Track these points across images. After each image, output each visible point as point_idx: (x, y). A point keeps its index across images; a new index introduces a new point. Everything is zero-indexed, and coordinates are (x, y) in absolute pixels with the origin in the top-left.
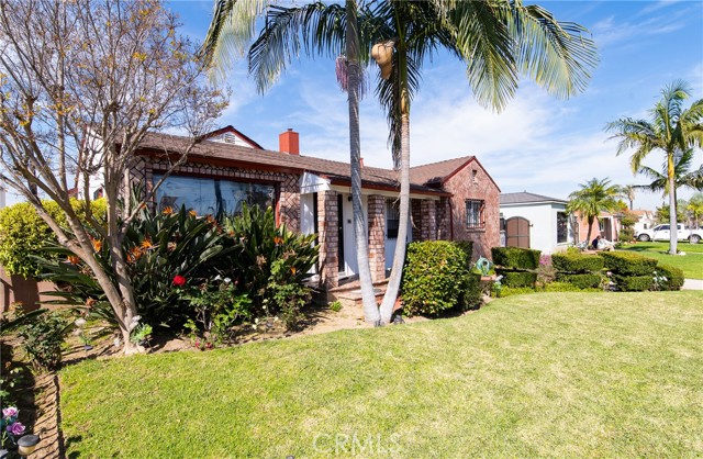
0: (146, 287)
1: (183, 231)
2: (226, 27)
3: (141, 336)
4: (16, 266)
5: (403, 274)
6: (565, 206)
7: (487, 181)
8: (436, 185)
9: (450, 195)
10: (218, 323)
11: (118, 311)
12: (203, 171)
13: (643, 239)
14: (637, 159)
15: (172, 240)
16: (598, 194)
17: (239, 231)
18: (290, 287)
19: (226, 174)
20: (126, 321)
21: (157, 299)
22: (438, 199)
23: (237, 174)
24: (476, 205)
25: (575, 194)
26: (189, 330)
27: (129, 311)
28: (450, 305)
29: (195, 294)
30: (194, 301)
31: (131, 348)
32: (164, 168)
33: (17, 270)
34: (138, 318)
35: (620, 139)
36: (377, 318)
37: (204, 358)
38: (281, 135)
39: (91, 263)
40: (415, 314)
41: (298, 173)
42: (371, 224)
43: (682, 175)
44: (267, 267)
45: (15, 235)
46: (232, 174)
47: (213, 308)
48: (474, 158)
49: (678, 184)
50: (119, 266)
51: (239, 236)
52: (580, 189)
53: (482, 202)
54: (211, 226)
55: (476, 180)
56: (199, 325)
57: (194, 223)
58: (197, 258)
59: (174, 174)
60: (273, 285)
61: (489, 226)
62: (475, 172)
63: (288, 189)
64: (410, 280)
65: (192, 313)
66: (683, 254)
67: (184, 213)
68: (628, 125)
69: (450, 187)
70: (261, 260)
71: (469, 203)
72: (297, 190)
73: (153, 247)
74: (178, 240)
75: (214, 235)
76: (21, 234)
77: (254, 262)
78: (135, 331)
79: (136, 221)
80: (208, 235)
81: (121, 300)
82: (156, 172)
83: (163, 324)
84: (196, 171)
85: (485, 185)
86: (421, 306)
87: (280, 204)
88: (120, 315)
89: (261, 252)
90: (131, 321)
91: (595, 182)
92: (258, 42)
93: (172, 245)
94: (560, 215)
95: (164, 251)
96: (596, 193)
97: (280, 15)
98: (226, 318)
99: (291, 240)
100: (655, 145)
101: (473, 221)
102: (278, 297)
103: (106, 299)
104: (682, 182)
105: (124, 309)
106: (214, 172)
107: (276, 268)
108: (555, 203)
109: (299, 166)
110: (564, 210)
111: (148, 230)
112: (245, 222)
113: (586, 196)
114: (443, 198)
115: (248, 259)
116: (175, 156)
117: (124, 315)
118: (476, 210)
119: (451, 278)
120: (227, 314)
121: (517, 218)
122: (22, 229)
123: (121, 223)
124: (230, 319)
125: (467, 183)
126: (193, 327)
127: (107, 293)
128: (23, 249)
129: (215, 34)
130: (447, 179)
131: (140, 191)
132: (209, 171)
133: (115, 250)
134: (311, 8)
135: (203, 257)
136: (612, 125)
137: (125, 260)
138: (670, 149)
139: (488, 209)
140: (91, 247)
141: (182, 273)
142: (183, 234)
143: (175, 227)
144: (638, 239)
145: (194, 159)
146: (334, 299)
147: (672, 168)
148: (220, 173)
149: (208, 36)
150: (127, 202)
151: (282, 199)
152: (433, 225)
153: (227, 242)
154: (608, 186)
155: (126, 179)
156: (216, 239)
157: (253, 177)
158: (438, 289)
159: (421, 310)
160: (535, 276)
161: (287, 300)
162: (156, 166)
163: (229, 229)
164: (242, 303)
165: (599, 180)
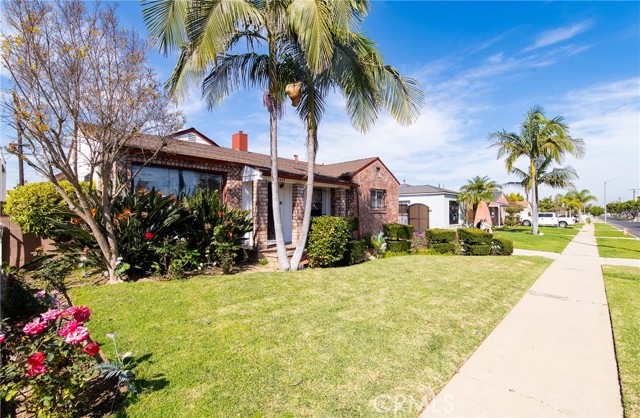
0: (126, 241)
1: (152, 205)
2: (187, 67)
3: (122, 270)
4: (31, 226)
5: (308, 238)
6: (456, 197)
7: (388, 175)
8: (347, 178)
9: (357, 186)
10: (174, 265)
11: (107, 255)
12: (168, 164)
13: (526, 224)
14: (510, 161)
15: (145, 210)
16: (480, 187)
17: (193, 206)
18: (227, 244)
19: (186, 166)
20: (112, 262)
21: (133, 248)
22: (348, 188)
23: (194, 166)
24: (381, 194)
25: (464, 187)
26: (154, 270)
27: (114, 256)
28: (338, 259)
29: (159, 246)
30: (158, 250)
31: (114, 280)
32: (140, 160)
33: (31, 229)
34: (121, 258)
35: (498, 147)
36: (287, 267)
37: (164, 284)
38: (233, 136)
39: (90, 223)
40: (316, 266)
41: (241, 166)
42: (294, 205)
43: (541, 175)
44: (211, 231)
45: (32, 205)
46: (190, 166)
47: (172, 255)
48: (378, 159)
49: (539, 182)
50: (108, 225)
51: (192, 209)
52: (468, 184)
53: (385, 191)
54: (172, 201)
55: (379, 175)
56: (162, 266)
57: (160, 199)
58: (162, 223)
59: (147, 165)
60: (215, 243)
61: (390, 209)
62: (378, 169)
63: (232, 178)
64: (313, 242)
65: (157, 258)
66: (541, 234)
67: (153, 193)
68: (503, 136)
69: (357, 179)
70: (208, 226)
71: (373, 192)
72: (240, 179)
73: (131, 214)
74: (149, 211)
75: (174, 208)
76: (37, 204)
77: (203, 228)
78: (118, 268)
79: (119, 198)
80: (170, 208)
81: (108, 248)
82: (134, 163)
83: (137, 267)
84: (164, 163)
85: (386, 178)
86: (319, 260)
87: (226, 188)
88: (108, 258)
89: (208, 221)
90: (115, 261)
91: (478, 178)
92: (210, 77)
93: (145, 214)
94: (452, 203)
95: (139, 217)
96: (478, 186)
97: (227, 59)
98: (180, 261)
99: (231, 214)
100: (522, 152)
101: (376, 205)
102: (218, 251)
103: (98, 247)
104: (541, 181)
105: (111, 254)
106: (177, 165)
107: (217, 231)
108: (447, 194)
109: (242, 161)
110: (455, 200)
111: (128, 203)
112: (199, 200)
113: (471, 189)
114: (352, 188)
115: (199, 225)
116: (149, 153)
117: (111, 259)
118: (379, 197)
119: (338, 241)
120: (181, 259)
121: (419, 204)
122: (37, 201)
123: (110, 198)
124: (183, 263)
125: (371, 177)
126: (158, 267)
127: (100, 243)
128: (37, 215)
129: (179, 71)
130: (355, 173)
131: (122, 176)
132: (173, 164)
133: (106, 215)
134: (247, 57)
135: (166, 223)
136: (492, 136)
137: (112, 222)
138: (532, 156)
139: (389, 197)
140: (90, 212)
141: (152, 232)
142: (152, 208)
143: (147, 202)
144: (522, 224)
145: (162, 155)
146: (263, 257)
147: (534, 171)
148: (182, 165)
149: (174, 72)
150: (114, 183)
151: (228, 185)
152: (344, 207)
153: (183, 213)
154: (488, 182)
155: (114, 168)
156: (176, 211)
157: (206, 168)
158: (328, 248)
159: (320, 264)
160: (409, 244)
161: (224, 253)
162: (135, 159)
163: (186, 205)
164: (193, 256)
165: (481, 176)
